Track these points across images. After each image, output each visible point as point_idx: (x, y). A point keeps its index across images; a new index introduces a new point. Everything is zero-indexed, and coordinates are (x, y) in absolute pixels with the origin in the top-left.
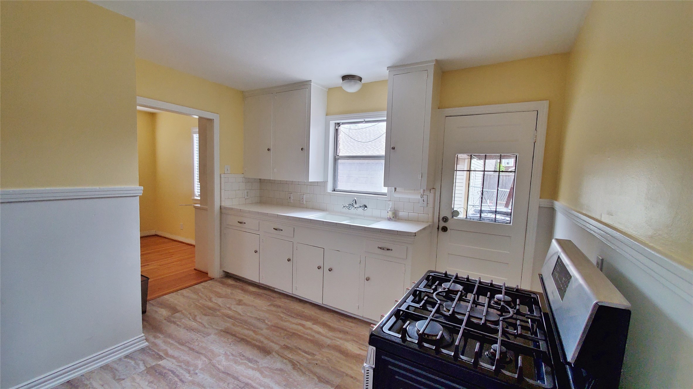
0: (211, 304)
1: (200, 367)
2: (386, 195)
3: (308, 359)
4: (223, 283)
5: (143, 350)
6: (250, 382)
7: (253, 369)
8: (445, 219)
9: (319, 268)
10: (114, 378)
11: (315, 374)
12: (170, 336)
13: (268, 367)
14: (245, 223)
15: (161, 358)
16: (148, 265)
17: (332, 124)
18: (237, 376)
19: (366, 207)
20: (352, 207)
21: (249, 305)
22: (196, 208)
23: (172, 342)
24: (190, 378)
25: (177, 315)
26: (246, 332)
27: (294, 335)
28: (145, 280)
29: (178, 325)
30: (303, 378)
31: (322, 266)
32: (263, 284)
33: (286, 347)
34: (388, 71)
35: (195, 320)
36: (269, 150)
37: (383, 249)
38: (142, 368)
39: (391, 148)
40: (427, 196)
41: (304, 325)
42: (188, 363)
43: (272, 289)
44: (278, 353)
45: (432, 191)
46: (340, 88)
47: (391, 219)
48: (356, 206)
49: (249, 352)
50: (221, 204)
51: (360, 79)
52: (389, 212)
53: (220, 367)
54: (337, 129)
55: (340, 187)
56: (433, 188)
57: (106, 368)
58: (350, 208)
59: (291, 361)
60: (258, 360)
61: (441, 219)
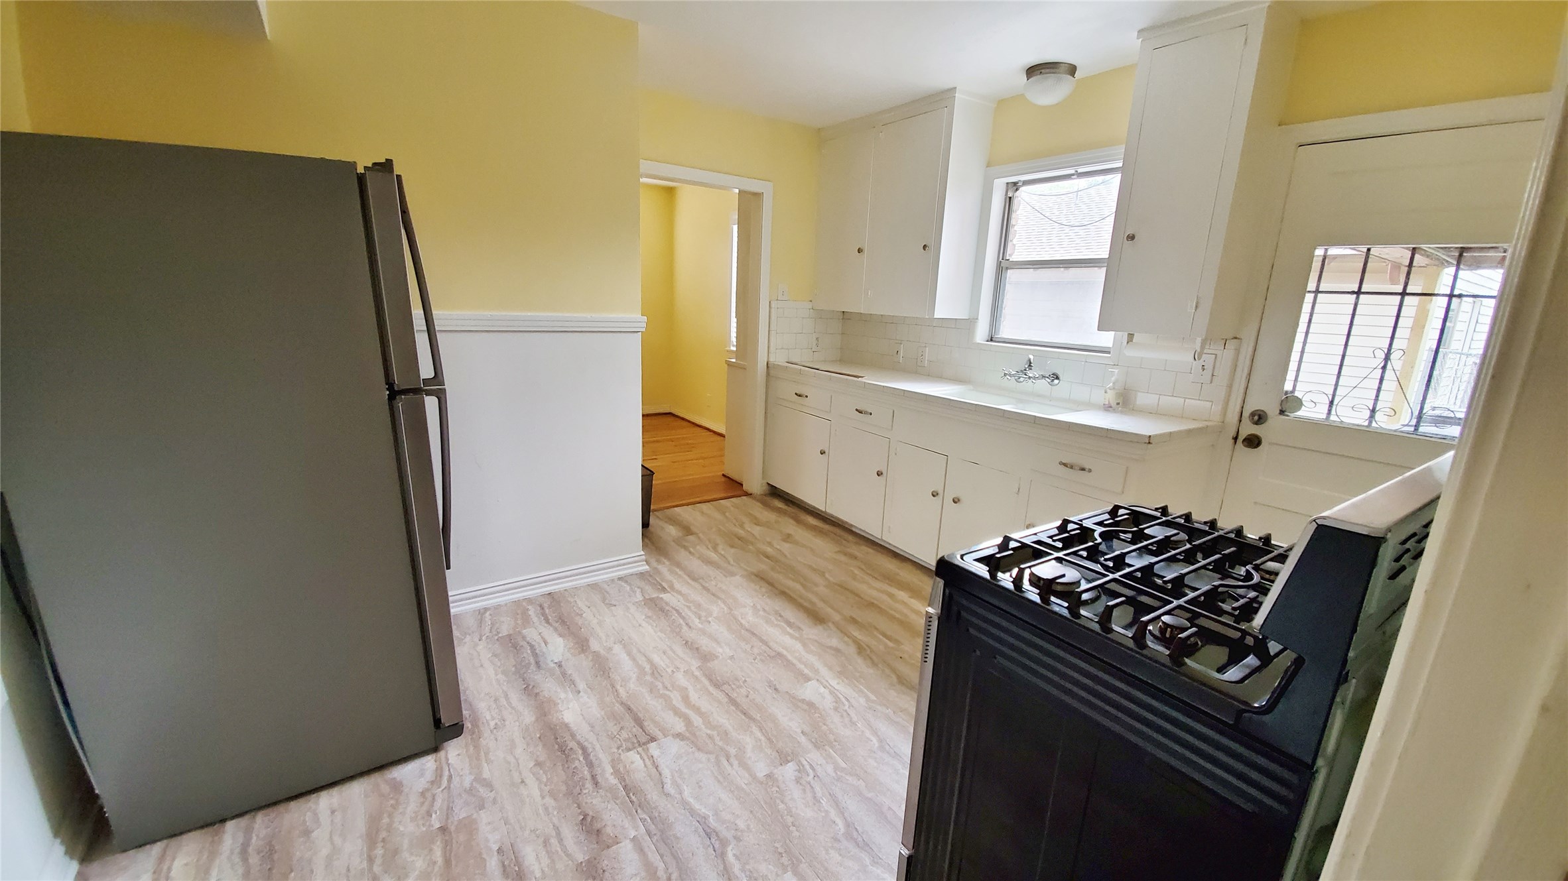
0: (741, 532)
1: (715, 615)
2: (1109, 353)
3: (886, 646)
4: (765, 504)
5: (641, 575)
6: (785, 653)
7: (792, 636)
8: (1259, 418)
9: (934, 494)
10: (604, 600)
11: (894, 670)
12: (678, 565)
13: (816, 641)
14: (807, 397)
15: (664, 590)
16: (656, 459)
17: (999, 185)
18: (766, 640)
19: (1057, 378)
20: (1025, 376)
21: (803, 546)
22: (729, 364)
23: (680, 573)
24: (700, 626)
25: (691, 538)
26: (790, 583)
27: (871, 605)
28: (648, 475)
29: (690, 552)
30: (871, 671)
31: (941, 492)
32: (832, 516)
33: (853, 621)
34: (1141, 40)
35: (715, 549)
36: (860, 251)
37: (1072, 467)
38: (639, 597)
39: (1125, 236)
40: (1216, 358)
41: (893, 595)
42: (699, 606)
43: (847, 526)
44: (836, 624)
45: (1231, 345)
46: (1018, 98)
47: (1111, 407)
48: (1031, 375)
49: (790, 613)
50: (768, 358)
51: (1072, 70)
52: (1108, 391)
53: (743, 622)
54: (1010, 198)
55: (1005, 332)
56: (1236, 338)
57: (594, 587)
58: (1022, 379)
59: (856, 642)
60: (803, 627)
61: (1248, 415)
